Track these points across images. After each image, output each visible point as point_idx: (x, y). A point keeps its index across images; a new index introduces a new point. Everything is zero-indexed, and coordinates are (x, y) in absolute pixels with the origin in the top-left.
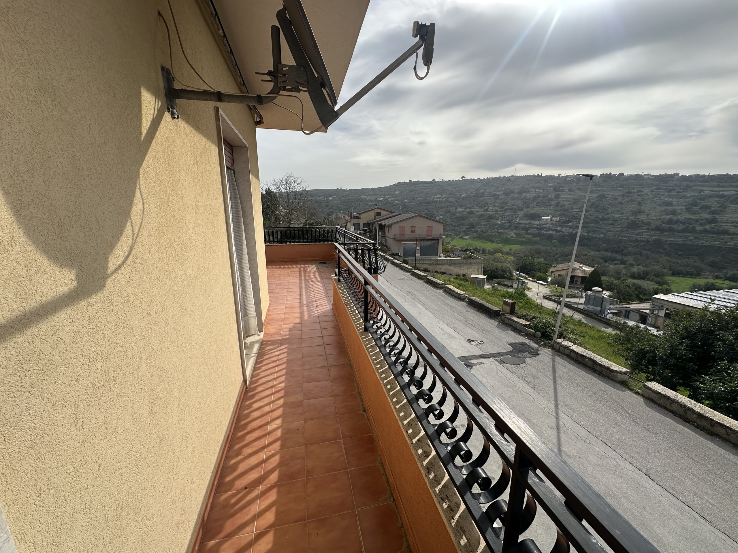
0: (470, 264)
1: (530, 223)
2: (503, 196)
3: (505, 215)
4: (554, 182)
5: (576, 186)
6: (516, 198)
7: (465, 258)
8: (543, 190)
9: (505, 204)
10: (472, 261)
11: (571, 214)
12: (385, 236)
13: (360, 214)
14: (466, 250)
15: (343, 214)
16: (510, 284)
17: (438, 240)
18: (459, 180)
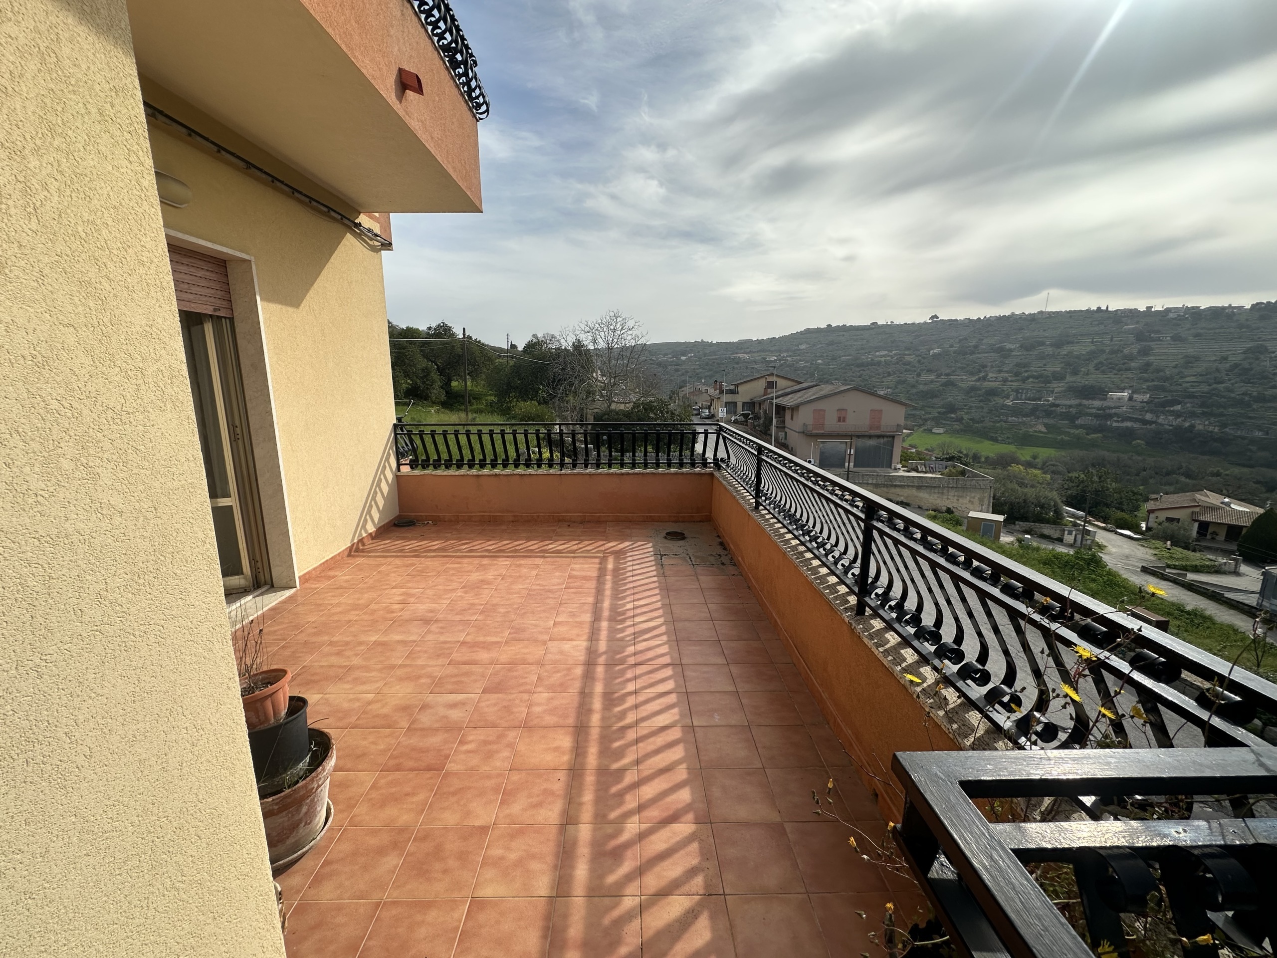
0: (964, 488)
1: (1080, 405)
2: (1018, 351)
3: (1022, 389)
4: (1137, 323)
5: (1189, 329)
6: (1048, 355)
7: (949, 475)
8: (1112, 338)
9: (1024, 367)
10: (968, 483)
11: (1179, 388)
12: (784, 428)
13: (737, 386)
14: (951, 459)
15: (704, 384)
16: (1056, 535)
17: (893, 437)
18: (925, 323)
